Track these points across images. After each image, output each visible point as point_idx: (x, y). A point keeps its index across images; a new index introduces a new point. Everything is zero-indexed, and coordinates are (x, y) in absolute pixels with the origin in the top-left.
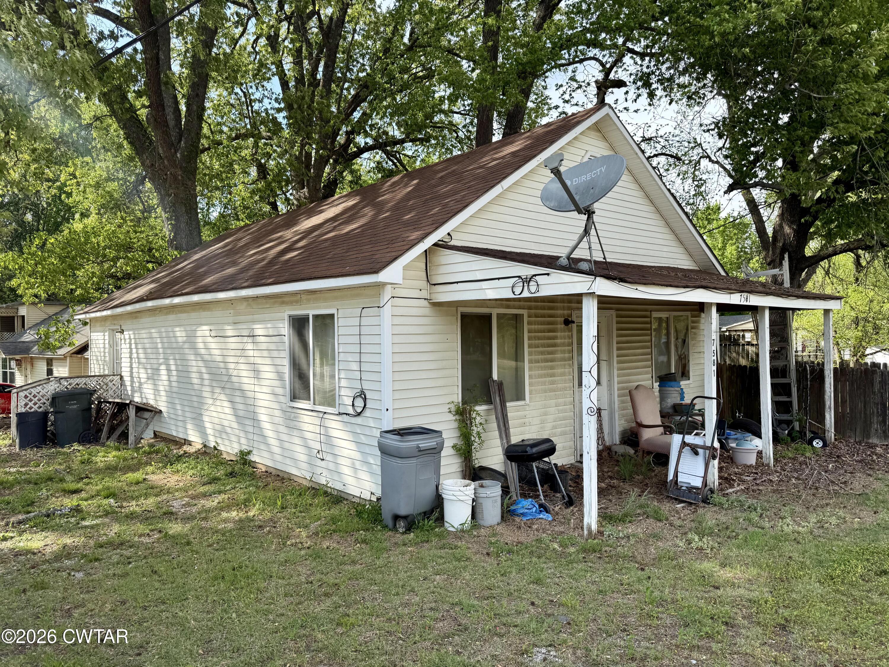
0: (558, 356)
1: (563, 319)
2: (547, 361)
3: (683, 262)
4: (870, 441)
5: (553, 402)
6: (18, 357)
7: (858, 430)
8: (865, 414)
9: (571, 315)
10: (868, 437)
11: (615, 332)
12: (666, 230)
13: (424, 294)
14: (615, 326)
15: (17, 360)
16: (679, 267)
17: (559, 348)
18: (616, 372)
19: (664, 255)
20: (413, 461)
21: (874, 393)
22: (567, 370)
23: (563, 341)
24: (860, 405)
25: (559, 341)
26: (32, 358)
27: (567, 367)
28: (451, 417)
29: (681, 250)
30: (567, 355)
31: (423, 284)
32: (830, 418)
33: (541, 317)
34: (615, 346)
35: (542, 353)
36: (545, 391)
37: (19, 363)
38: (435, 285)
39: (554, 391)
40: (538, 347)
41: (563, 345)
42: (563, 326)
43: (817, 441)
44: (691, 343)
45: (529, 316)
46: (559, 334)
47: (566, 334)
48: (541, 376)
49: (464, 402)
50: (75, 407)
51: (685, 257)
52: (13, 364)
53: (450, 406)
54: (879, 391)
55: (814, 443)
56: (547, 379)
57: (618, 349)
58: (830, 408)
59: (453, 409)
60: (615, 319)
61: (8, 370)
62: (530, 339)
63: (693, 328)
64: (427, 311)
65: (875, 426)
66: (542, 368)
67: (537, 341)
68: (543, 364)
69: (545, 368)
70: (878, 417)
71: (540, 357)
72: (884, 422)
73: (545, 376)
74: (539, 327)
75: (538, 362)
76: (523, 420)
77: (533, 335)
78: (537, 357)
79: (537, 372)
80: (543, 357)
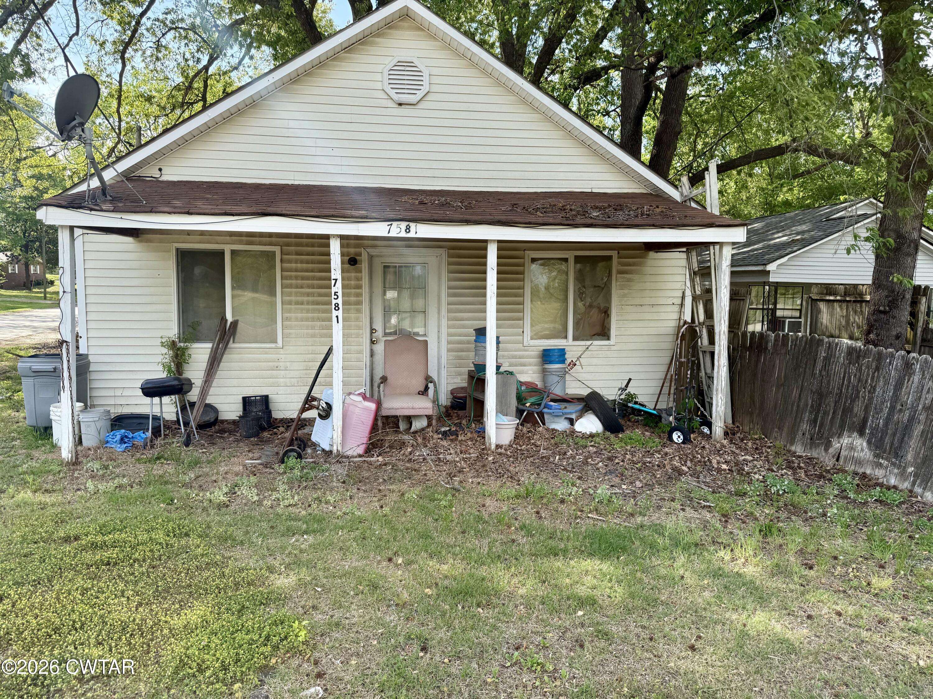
2: (318, 303)
3: (607, 184)
4: (793, 448)
7: (785, 429)
8: (798, 406)
9: (360, 254)
10: (792, 444)
11: (445, 276)
14: (445, 268)
16: (595, 190)
21: (813, 375)
22: (352, 315)
24: (795, 393)
32: (717, 403)
33: (308, 254)
35: (308, 295)
36: (313, 336)
40: (302, 288)
42: (346, 266)
44: (616, 293)
45: (285, 254)
47: (353, 275)
48: (307, 320)
49: (182, 338)
54: (820, 371)
57: (450, 295)
58: (717, 390)
60: (446, 259)
62: (285, 278)
64: (133, 247)
65: (805, 426)
66: (308, 311)
67: (299, 282)
68: (311, 307)
69: (314, 311)
70: (811, 413)
71: (305, 299)
72: (815, 421)
73: (313, 319)
74: (305, 265)
75: (302, 304)
76: (276, 364)
77: (293, 274)
78: (300, 299)
79: (300, 315)
80: (310, 299)
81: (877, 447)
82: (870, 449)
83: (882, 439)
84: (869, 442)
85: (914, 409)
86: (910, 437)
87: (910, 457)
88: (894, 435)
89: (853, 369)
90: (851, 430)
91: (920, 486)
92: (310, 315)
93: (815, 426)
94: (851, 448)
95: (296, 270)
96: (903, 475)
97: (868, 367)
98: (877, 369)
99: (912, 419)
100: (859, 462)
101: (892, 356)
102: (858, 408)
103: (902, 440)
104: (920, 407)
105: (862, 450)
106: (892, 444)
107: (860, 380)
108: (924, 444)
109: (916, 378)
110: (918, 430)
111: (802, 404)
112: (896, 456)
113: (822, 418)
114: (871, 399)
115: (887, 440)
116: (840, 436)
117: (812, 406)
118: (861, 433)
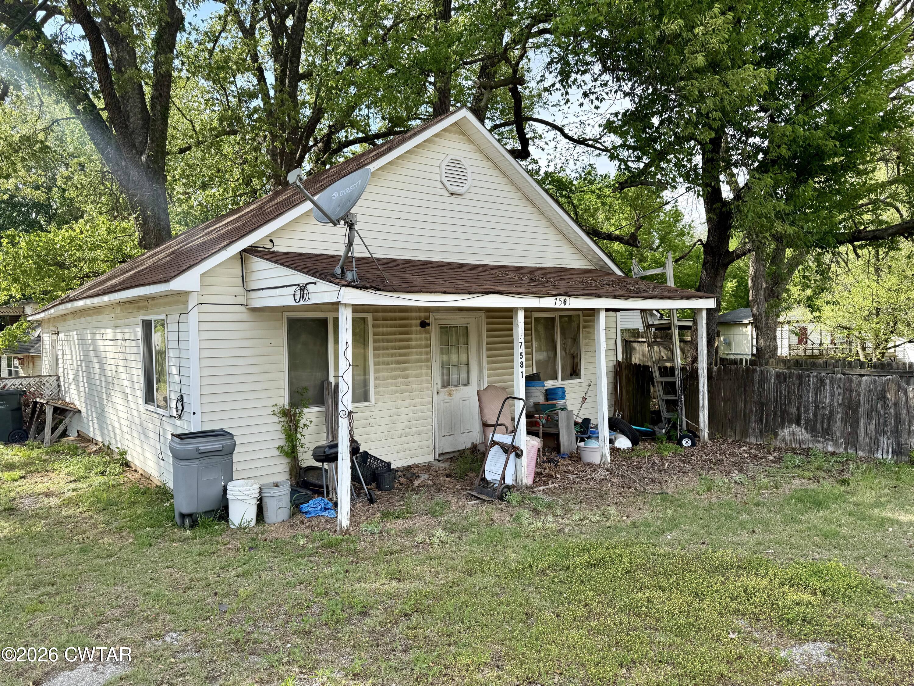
0: (413, 357)
1: (419, 322)
2: (398, 362)
3: (573, 262)
4: (748, 440)
5: (406, 403)
6: (20, 356)
7: (738, 429)
8: (745, 412)
9: (428, 318)
10: (746, 437)
11: (484, 334)
12: (552, 231)
13: (241, 300)
14: (484, 327)
15: (20, 359)
16: (568, 267)
17: (415, 350)
18: (486, 372)
19: (549, 255)
20: (195, 462)
21: (753, 391)
22: (424, 371)
23: (419, 343)
24: (741, 404)
25: (413, 343)
26: (33, 357)
27: (424, 368)
28: (276, 419)
29: (571, 250)
30: (424, 357)
31: (240, 290)
32: (704, 416)
33: (391, 320)
34: (485, 347)
35: (392, 355)
36: (396, 392)
37: (22, 361)
38: (250, 291)
39: (408, 391)
40: (387, 349)
41: (420, 347)
42: (419, 328)
43: (687, 440)
44: (583, 342)
45: (375, 319)
46: (414, 336)
47: (423, 336)
48: (391, 378)
49: (292, 404)
50: (4, 407)
51: (577, 256)
52: (16, 362)
53: (275, 408)
54: (758, 389)
55: (684, 442)
56: (399, 380)
57: (488, 350)
58: (703, 407)
59: (277, 411)
60: (484, 320)
61: (13, 369)
62: (375, 341)
63: (585, 327)
64: (245, 316)
65: (753, 425)
66: (392, 370)
67: (385, 344)
68: (394, 366)
69: (396, 370)
70: (756, 416)
71: (390, 359)
72: (761, 420)
73: (396, 377)
74: (389, 329)
75: (387, 364)
76: (368, 421)
77: (380, 337)
78: (386, 359)
79: (386, 374)
80: (393, 359)
81: (812, 431)
82: (807, 432)
83: (815, 425)
84: (806, 429)
85: (831, 405)
86: (835, 422)
87: (838, 433)
88: (822, 422)
89: (783, 386)
90: (790, 423)
91: (851, 449)
92: (393, 373)
93: (762, 424)
94: (793, 434)
95: (383, 334)
96: (836, 444)
97: (794, 383)
98: (800, 384)
99: (832, 412)
100: (802, 442)
101: (809, 376)
102: (793, 409)
103: (829, 425)
104: (836, 404)
105: (802, 434)
106: (823, 428)
107: (789, 392)
108: (845, 425)
109: (829, 387)
110: (839, 418)
111: (748, 411)
112: (828, 434)
113: (766, 419)
114: (800, 403)
115: (818, 426)
116: (783, 428)
117: (756, 411)
118: (798, 424)
